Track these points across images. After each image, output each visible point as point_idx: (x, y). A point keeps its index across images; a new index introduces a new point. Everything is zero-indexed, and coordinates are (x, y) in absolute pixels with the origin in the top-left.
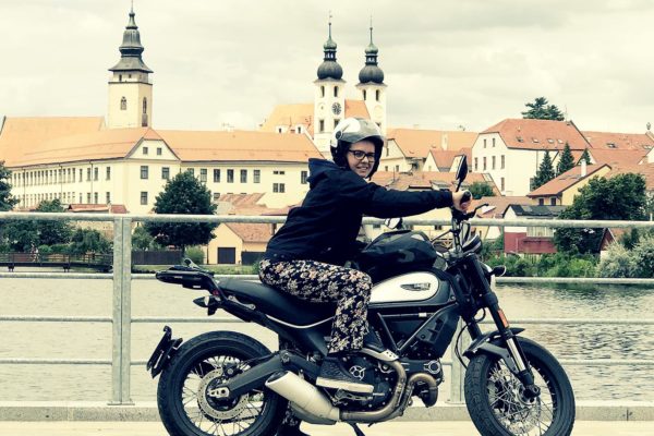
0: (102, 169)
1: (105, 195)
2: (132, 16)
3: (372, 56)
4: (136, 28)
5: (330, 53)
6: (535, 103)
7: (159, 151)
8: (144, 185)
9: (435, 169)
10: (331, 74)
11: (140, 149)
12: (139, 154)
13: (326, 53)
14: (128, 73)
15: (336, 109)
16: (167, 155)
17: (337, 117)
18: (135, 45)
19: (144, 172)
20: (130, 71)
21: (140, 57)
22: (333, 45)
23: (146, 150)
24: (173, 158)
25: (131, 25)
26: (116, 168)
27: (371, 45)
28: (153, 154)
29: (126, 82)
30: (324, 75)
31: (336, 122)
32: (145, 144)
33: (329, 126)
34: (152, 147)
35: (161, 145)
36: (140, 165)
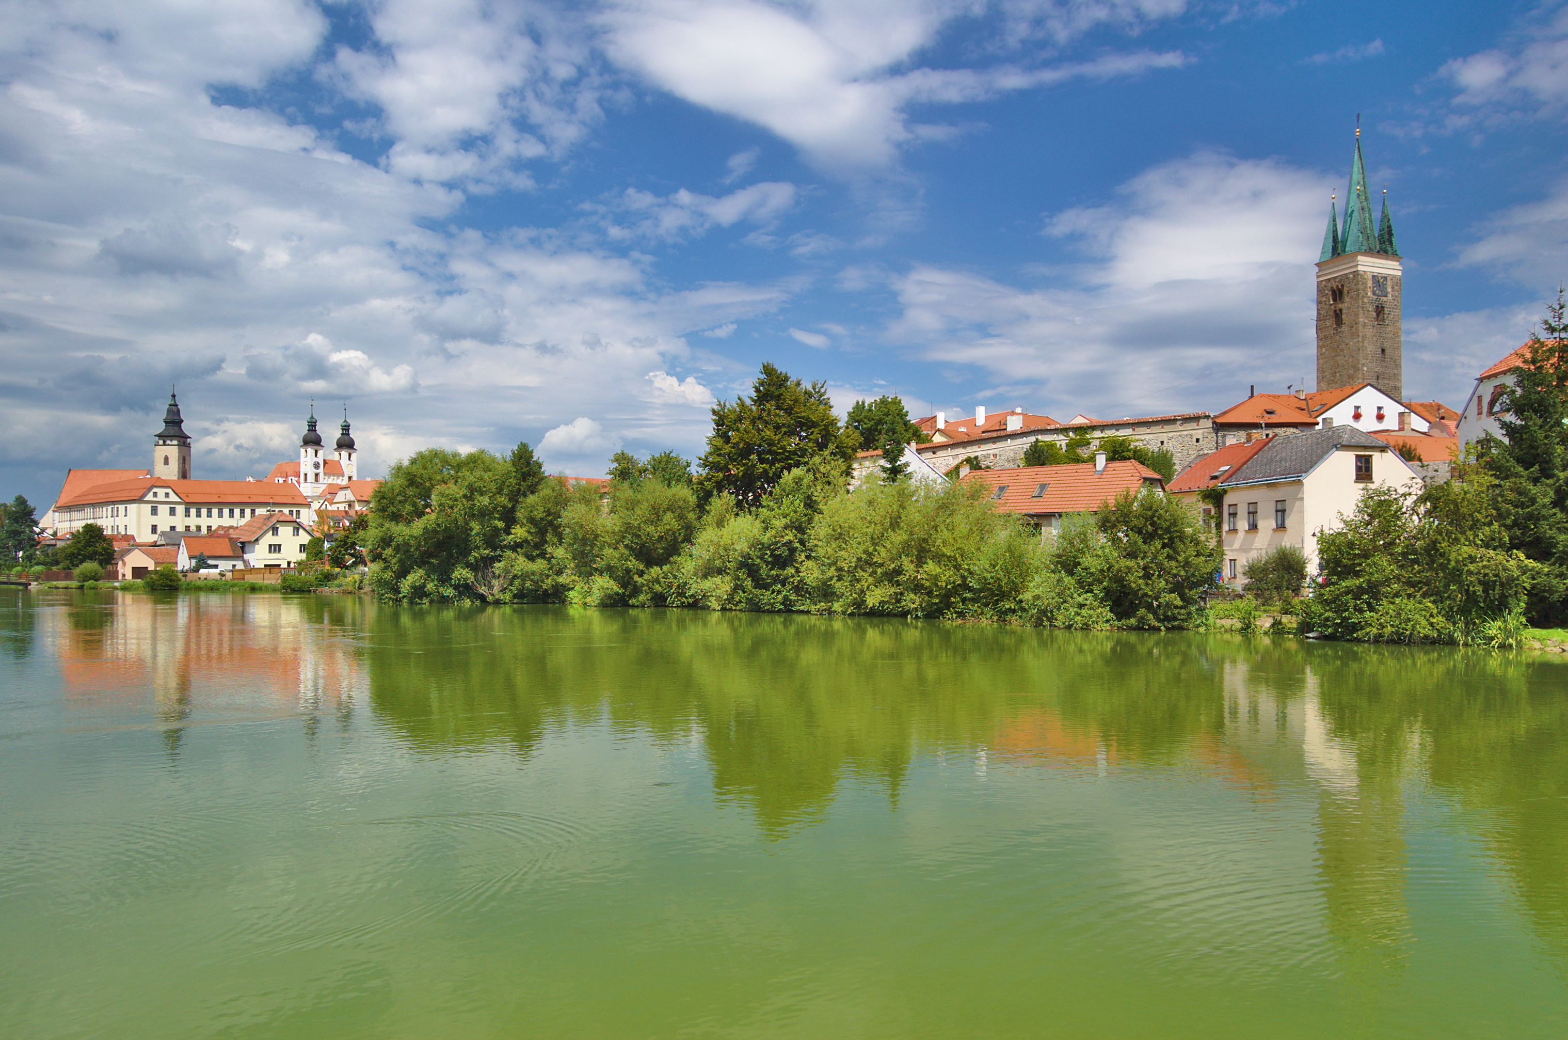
0: (122, 508)
1: (124, 527)
2: (174, 396)
3: (346, 428)
4: (177, 405)
5: (312, 426)
7: (167, 495)
8: (154, 520)
10: (313, 440)
11: (151, 494)
12: (150, 497)
14: (170, 438)
15: (317, 466)
16: (173, 498)
17: (317, 471)
18: (176, 418)
19: (154, 511)
20: (172, 437)
21: (180, 427)
22: (314, 420)
23: (155, 494)
24: (179, 500)
25: (173, 402)
26: (132, 508)
27: (345, 421)
28: (161, 497)
29: (169, 445)
30: (307, 442)
31: (317, 475)
32: (155, 490)
33: (311, 477)
34: (161, 492)
35: (169, 491)
36: (150, 505)
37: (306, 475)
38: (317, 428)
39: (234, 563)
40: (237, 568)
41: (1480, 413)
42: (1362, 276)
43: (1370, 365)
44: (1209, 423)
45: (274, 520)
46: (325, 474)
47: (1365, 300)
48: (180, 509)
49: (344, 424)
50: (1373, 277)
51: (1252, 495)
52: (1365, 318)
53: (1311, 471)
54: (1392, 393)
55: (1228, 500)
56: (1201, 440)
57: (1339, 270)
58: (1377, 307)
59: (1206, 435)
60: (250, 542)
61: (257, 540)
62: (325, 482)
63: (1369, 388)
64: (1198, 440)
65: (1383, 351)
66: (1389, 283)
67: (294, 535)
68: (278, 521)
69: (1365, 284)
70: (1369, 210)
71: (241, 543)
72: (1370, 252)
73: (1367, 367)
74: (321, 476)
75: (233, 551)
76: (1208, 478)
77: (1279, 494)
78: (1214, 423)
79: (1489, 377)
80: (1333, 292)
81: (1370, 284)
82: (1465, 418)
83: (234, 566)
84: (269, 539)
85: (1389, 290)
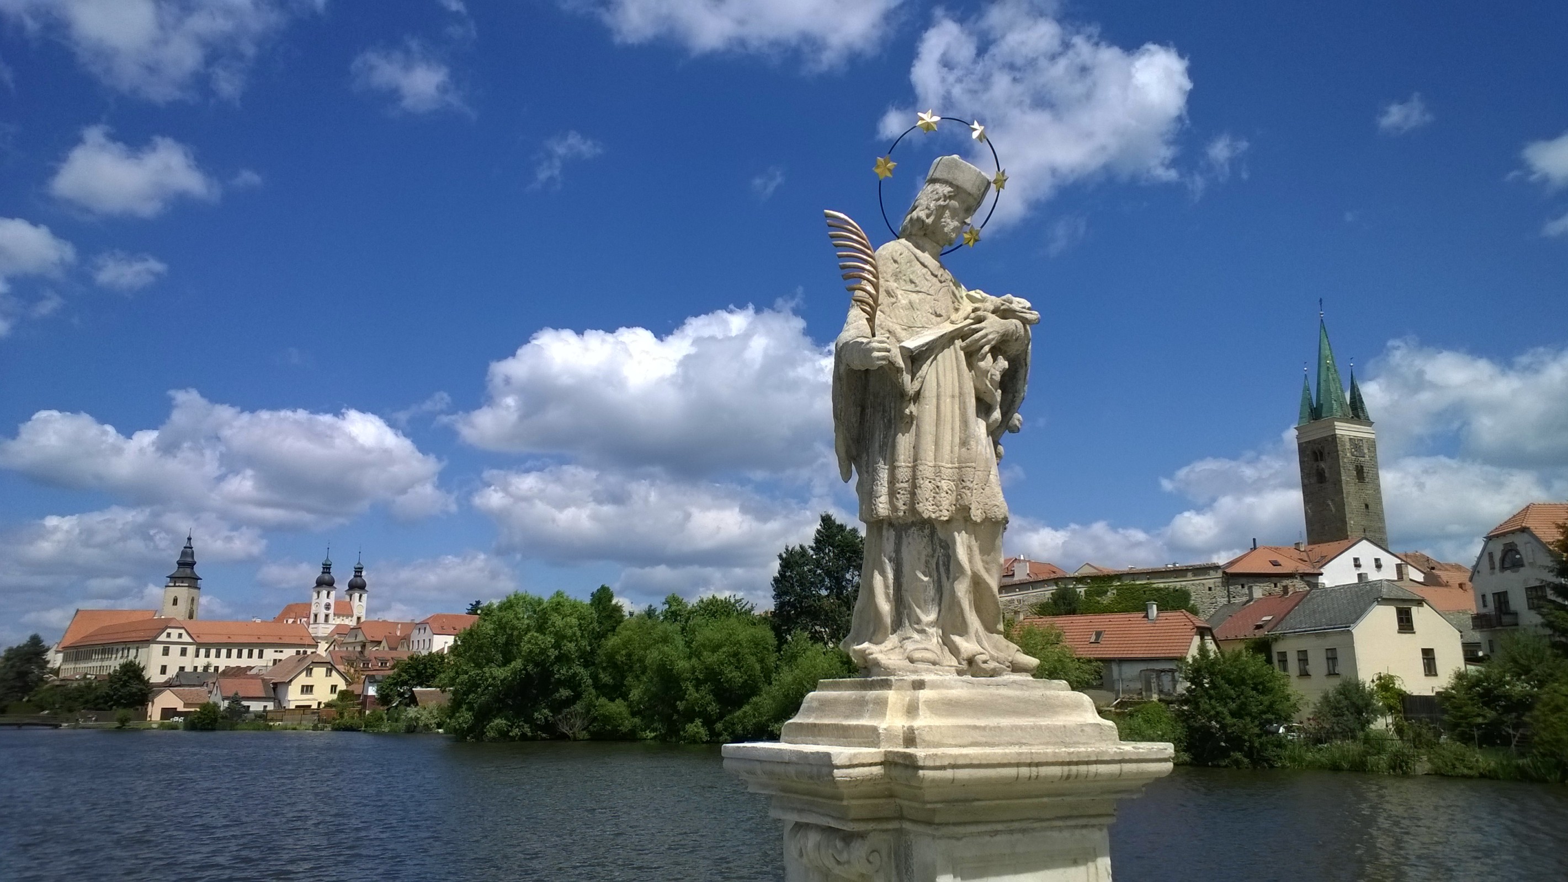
0: (133, 648)
2: (189, 539)
3: (358, 571)
4: (191, 548)
5: (327, 568)
6: (474, 603)
7: (180, 635)
8: (164, 660)
9: (387, 649)
10: (325, 583)
11: (165, 634)
12: (163, 637)
13: (324, 568)
14: (181, 580)
15: (328, 607)
16: (186, 638)
17: (328, 612)
18: (189, 560)
19: (166, 652)
20: (182, 579)
21: (193, 568)
22: (329, 563)
23: (169, 635)
24: (191, 641)
25: (188, 545)
27: (359, 563)
28: (174, 638)
29: (179, 586)
30: (320, 584)
31: (327, 616)
32: (169, 630)
33: (321, 618)
34: (175, 633)
35: (182, 631)
36: (162, 646)
37: (316, 616)
38: (331, 570)
39: (265, 704)
40: (268, 709)
41: (1493, 568)
42: (1340, 438)
43: (1356, 519)
44: (1220, 574)
45: (308, 662)
46: (335, 615)
47: (1345, 460)
48: (191, 650)
49: (357, 566)
50: (1350, 439)
51: (1303, 644)
52: (1348, 477)
53: (1358, 621)
54: (1380, 543)
55: (1277, 648)
56: (1213, 588)
57: (1317, 432)
58: (1357, 466)
59: (1217, 584)
60: (284, 683)
61: (291, 681)
62: (334, 622)
63: (1364, 541)
64: (1210, 589)
65: (1367, 506)
66: (1365, 446)
67: (327, 676)
68: (313, 662)
69: (1344, 445)
70: (1340, 381)
71: (273, 684)
72: (1344, 419)
73: (1353, 521)
74: (331, 617)
75: (266, 692)
76: (1252, 627)
77: (1330, 642)
78: (1224, 573)
79: (1497, 536)
80: (1315, 453)
81: (1348, 446)
82: (1478, 572)
83: (265, 707)
84: (303, 679)
85: (1366, 451)
